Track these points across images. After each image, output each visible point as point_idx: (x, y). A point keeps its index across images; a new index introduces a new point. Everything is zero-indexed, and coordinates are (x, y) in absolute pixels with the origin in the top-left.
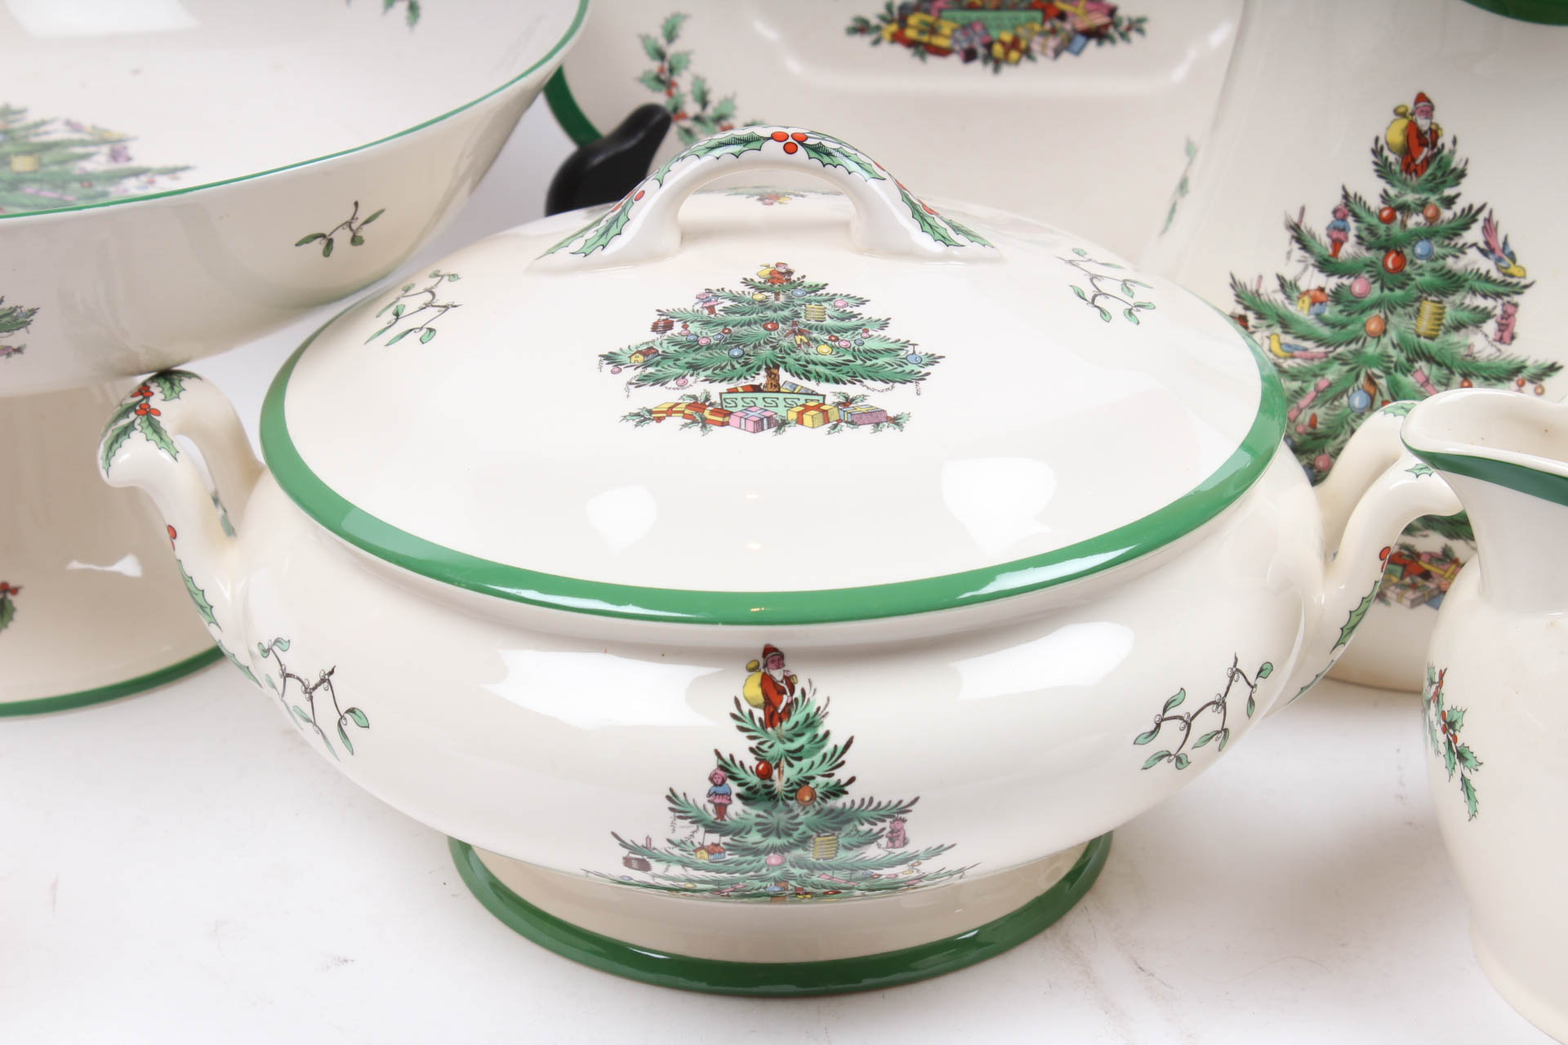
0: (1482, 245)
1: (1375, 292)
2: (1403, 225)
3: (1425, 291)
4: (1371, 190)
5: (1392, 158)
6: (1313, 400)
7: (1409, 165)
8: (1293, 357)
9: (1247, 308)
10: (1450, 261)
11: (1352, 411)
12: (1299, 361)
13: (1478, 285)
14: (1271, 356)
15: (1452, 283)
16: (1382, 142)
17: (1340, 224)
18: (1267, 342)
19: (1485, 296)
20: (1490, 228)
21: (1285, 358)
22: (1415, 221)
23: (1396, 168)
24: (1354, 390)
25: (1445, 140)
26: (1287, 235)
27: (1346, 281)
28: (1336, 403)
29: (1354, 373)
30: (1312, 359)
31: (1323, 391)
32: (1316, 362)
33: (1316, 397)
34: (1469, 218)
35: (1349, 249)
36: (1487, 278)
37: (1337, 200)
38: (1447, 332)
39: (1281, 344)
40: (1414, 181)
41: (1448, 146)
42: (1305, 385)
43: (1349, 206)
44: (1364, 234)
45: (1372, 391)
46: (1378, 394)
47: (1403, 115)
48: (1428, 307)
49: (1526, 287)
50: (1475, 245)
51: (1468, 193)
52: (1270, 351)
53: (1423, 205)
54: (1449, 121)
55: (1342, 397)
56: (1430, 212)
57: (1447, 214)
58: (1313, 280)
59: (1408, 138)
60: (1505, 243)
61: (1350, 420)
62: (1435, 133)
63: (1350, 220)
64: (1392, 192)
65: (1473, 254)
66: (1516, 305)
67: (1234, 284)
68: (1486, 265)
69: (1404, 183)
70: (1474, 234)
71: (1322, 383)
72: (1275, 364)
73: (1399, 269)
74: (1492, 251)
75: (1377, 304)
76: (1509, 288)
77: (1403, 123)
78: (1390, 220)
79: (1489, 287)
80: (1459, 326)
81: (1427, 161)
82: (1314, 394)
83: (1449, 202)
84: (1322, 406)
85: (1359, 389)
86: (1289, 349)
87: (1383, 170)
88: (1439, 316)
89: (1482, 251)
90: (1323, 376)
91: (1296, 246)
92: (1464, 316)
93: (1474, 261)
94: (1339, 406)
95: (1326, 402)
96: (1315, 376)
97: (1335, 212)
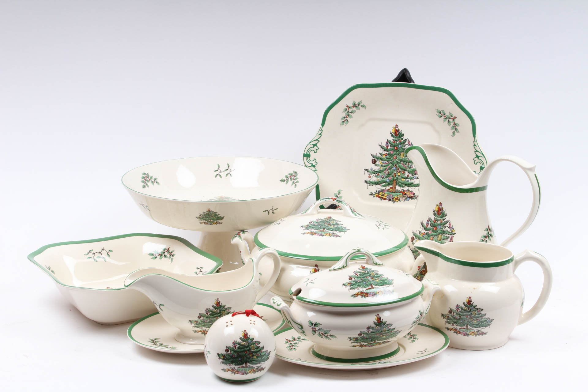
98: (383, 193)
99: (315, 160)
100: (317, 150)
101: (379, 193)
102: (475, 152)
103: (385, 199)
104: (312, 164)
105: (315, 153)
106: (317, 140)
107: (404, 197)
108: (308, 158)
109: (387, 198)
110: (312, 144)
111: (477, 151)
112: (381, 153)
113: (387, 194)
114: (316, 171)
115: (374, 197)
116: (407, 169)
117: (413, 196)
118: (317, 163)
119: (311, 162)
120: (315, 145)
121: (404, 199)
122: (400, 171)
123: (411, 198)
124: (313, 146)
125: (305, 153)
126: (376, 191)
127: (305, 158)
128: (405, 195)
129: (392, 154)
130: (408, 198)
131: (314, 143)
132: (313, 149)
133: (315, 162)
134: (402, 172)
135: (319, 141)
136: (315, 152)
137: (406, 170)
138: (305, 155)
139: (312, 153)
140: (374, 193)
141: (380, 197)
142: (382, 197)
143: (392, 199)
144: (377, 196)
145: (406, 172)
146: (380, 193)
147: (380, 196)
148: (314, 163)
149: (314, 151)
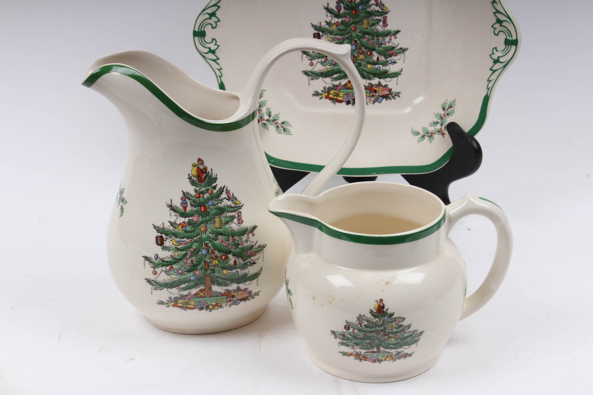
0: (227, 198)
1: (201, 219)
2: (203, 198)
3: (215, 215)
4: (191, 190)
5: (195, 179)
6: (190, 256)
7: (200, 180)
8: (181, 244)
9: (161, 233)
10: (219, 204)
11: (203, 255)
12: (183, 245)
13: (229, 209)
14: (174, 246)
15: (222, 211)
16: (190, 175)
17: (184, 202)
18: (171, 242)
19: (232, 212)
20: (228, 192)
21: (179, 245)
22: (206, 195)
23: (197, 182)
24: (202, 249)
25: (209, 170)
26: (168, 209)
27: (191, 218)
28: (198, 254)
29: (201, 244)
30: (187, 244)
31: (193, 252)
32: (188, 244)
33: (191, 254)
34: (221, 190)
35: (189, 208)
36: (231, 207)
37: (181, 195)
38: (224, 225)
39: (176, 241)
40: (203, 184)
41: (210, 172)
42: (187, 251)
43: (186, 196)
44: (192, 203)
45: (208, 248)
46: (209, 248)
47: (195, 166)
48: (217, 220)
49: (242, 206)
50: (225, 198)
51: (219, 184)
52: (173, 244)
53: (208, 190)
54: (209, 165)
55: (199, 252)
56: (210, 192)
57: (215, 191)
58: (181, 220)
59: (198, 172)
60: (233, 195)
61: (203, 258)
62: (205, 169)
63: (187, 200)
64: (197, 189)
65: (225, 201)
66: (241, 212)
67: (155, 227)
68: (229, 203)
69: (200, 185)
70: (224, 195)
71: (192, 250)
72: (176, 248)
73: (206, 210)
74: (230, 198)
75: (202, 223)
76: (237, 208)
77: (196, 168)
78: (199, 197)
79: (232, 209)
80: (227, 223)
81: (205, 177)
82: (190, 253)
83: (215, 188)
84: (193, 257)
85: (203, 249)
86: (179, 242)
87: (193, 183)
88: (221, 221)
89: (227, 199)
90: (192, 247)
91: (172, 211)
92: (227, 219)
93: (226, 203)
94: (199, 255)
95: (195, 255)
96: (189, 248)
97: (182, 199)
98: (337, 92)
99: (214, 42)
100: (216, 22)
101: (329, 92)
102: (494, 13)
103: (340, 102)
104: (210, 48)
105: (213, 28)
106: (215, 5)
107: (373, 96)
108: (202, 38)
109: (344, 100)
110: (208, 14)
111: (498, 12)
112: (328, 21)
113: (344, 92)
114: (217, 60)
115: (321, 98)
116: (376, 48)
117: (388, 94)
118: (219, 46)
119: (208, 46)
120: (213, 15)
121: (372, 99)
122: (363, 52)
123: (386, 97)
124: (208, 16)
125: (196, 30)
126: (325, 88)
127: (196, 38)
128: (374, 93)
129: (347, 23)
130: (381, 98)
131: (210, 11)
132: (209, 21)
133: (216, 44)
134: (367, 53)
135: (219, 7)
136: (214, 26)
137: (374, 50)
138: (195, 34)
139: (208, 29)
140: (320, 92)
141: (331, 99)
142: (335, 97)
143: (352, 101)
144: (327, 97)
145: (374, 53)
146: (332, 92)
147: (331, 96)
148: (213, 47)
149: (210, 26)
